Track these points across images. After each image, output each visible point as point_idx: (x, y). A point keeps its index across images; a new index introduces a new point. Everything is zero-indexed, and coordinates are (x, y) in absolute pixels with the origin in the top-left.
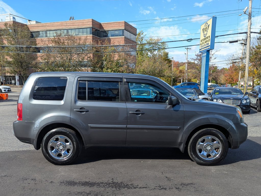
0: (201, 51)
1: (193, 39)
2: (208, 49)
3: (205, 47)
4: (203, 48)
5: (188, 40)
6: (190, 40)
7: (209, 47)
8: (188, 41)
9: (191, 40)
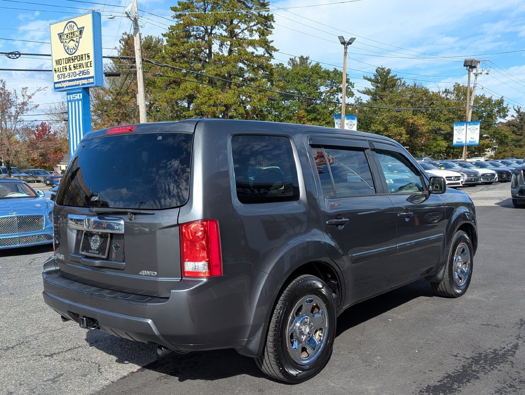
0: (63, 87)
1: (23, 54)
2: (88, 84)
3: (73, 78)
4: (70, 81)
5: (9, 54)
6: (16, 55)
7: (91, 80)
8: (10, 58)
9: (18, 56)
